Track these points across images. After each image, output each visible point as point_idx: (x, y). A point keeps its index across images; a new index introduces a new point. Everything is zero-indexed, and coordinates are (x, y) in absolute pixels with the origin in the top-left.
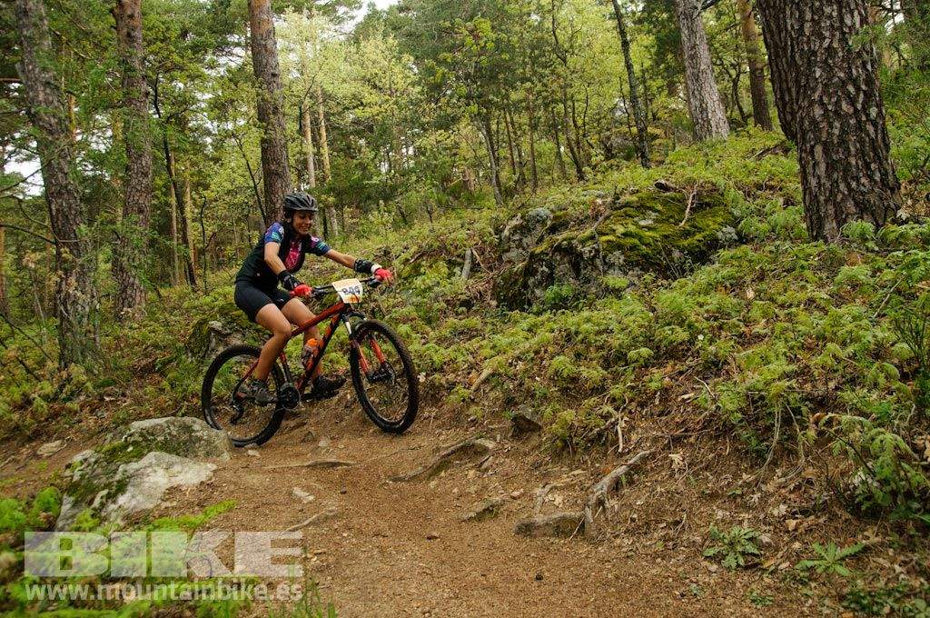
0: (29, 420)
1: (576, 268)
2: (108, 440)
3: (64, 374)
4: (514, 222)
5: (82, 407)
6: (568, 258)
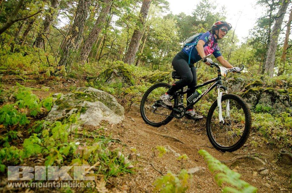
0: (43, 77)
1: (273, 100)
2: (78, 90)
3: (59, 68)
4: (231, 79)
5: (60, 80)
6: (270, 96)
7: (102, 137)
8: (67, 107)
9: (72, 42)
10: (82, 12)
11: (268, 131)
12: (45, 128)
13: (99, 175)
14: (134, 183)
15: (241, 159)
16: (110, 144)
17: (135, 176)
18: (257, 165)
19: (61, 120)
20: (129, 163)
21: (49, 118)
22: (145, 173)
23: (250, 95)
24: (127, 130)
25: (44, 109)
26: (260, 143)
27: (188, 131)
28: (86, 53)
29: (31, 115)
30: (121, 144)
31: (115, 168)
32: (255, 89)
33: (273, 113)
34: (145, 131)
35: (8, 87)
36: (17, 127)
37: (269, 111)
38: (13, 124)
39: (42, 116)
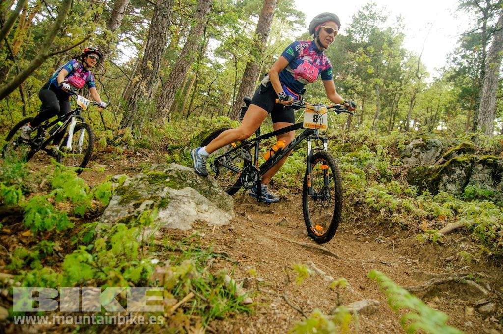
1: (496, 178)
2: (153, 168)
3: (120, 132)
4: (417, 142)
5: (124, 152)
6: (489, 171)
7: (196, 249)
8: (136, 198)
9: (142, 88)
10: (158, 35)
11: (489, 233)
12: (99, 235)
13: (193, 317)
14: (254, 329)
15: (442, 284)
16: (211, 261)
17: (255, 318)
18: (473, 296)
19: (126, 221)
20: (244, 295)
21: (105, 219)
22: (272, 312)
23: (454, 168)
24: (240, 237)
25: (98, 202)
26: (477, 254)
27: (346, 235)
28: (166, 106)
29: (76, 213)
30: (229, 261)
31: (221, 305)
32: (461, 158)
33: (497, 200)
34: (270, 237)
35: (37, 167)
36: (53, 235)
37: (490, 196)
38: (46, 230)
39: (94, 215)
